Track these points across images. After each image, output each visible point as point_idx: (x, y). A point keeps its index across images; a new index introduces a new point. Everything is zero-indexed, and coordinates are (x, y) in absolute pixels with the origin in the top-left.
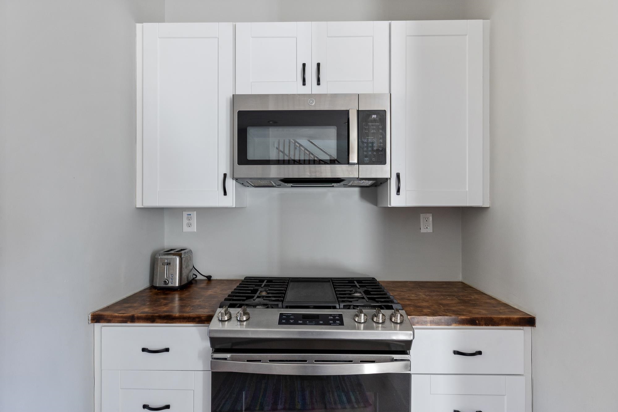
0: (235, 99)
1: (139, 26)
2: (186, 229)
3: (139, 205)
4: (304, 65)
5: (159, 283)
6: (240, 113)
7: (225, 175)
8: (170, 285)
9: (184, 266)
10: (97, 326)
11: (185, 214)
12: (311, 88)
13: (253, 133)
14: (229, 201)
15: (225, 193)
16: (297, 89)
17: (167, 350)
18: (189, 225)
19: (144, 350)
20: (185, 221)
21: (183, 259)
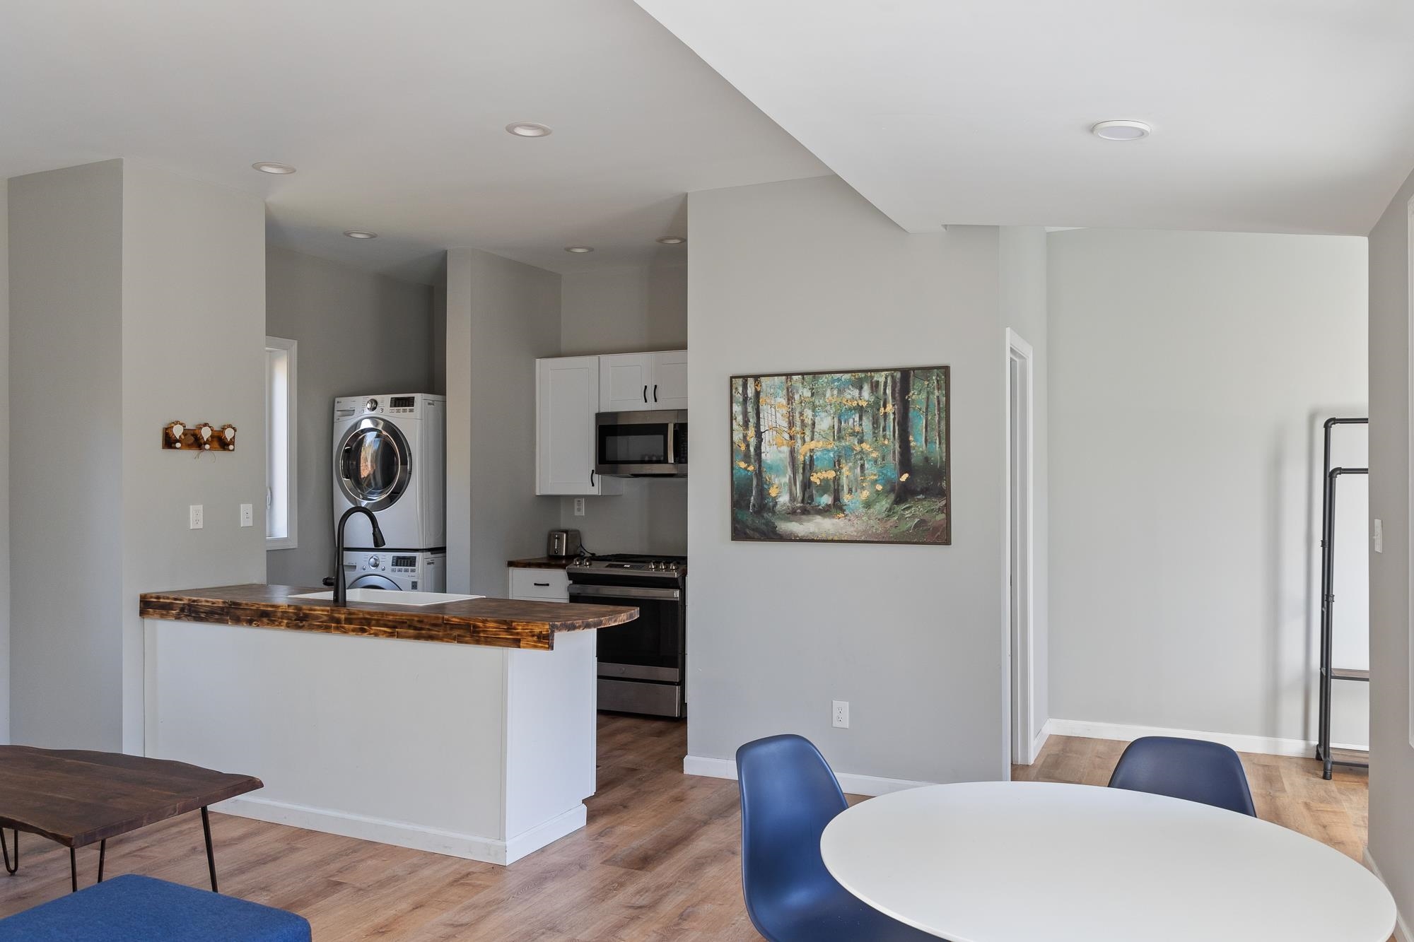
0: (599, 416)
1: (538, 360)
2: (577, 513)
3: (538, 494)
4: (646, 387)
5: (552, 553)
6: (600, 426)
7: (593, 471)
8: (559, 554)
9: (569, 541)
10: (511, 569)
11: (576, 500)
12: (651, 406)
13: (610, 440)
14: (595, 491)
15: (593, 485)
16: (641, 406)
17: (548, 585)
18: (579, 510)
19: (535, 584)
20: (576, 507)
21: (569, 536)
